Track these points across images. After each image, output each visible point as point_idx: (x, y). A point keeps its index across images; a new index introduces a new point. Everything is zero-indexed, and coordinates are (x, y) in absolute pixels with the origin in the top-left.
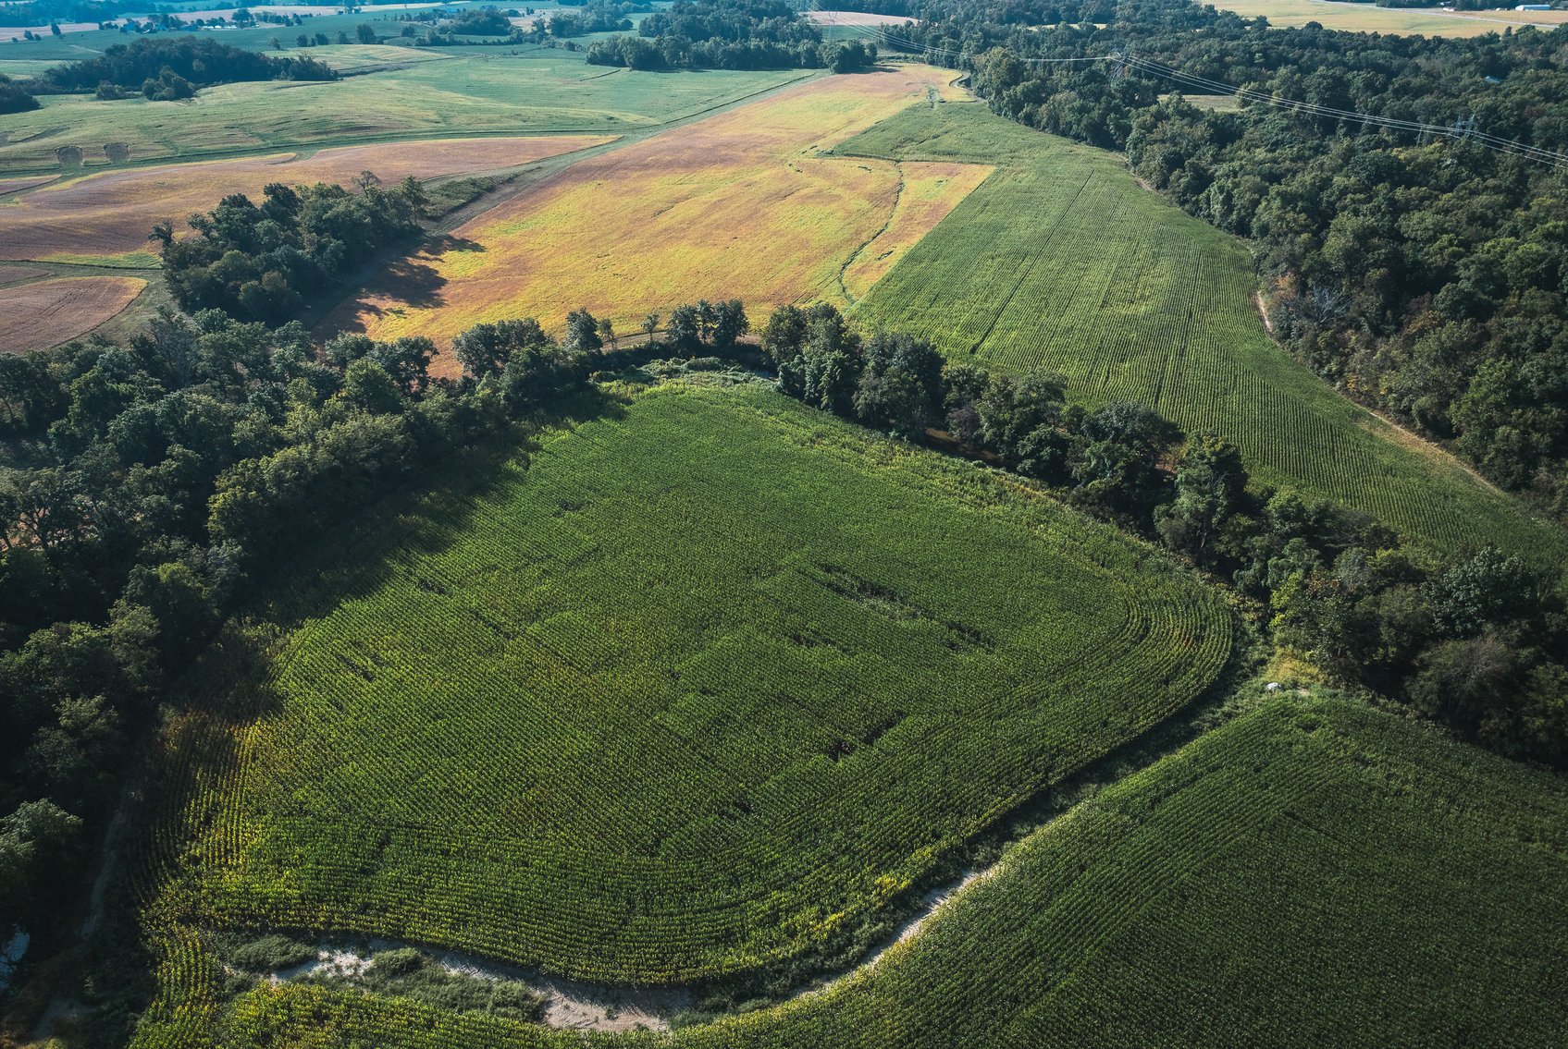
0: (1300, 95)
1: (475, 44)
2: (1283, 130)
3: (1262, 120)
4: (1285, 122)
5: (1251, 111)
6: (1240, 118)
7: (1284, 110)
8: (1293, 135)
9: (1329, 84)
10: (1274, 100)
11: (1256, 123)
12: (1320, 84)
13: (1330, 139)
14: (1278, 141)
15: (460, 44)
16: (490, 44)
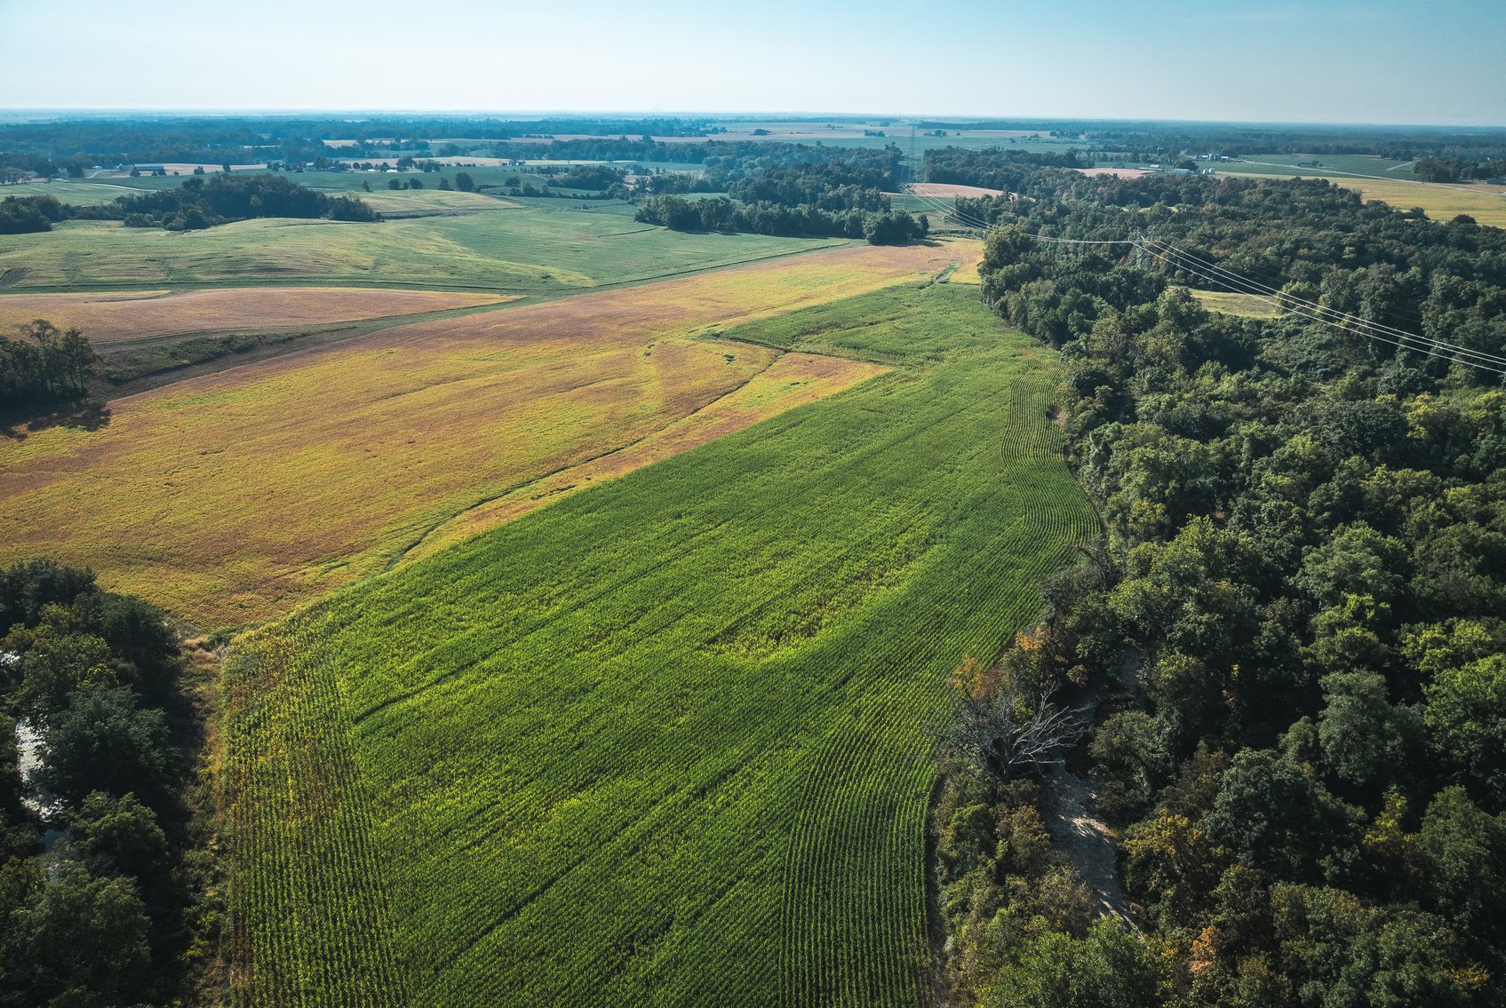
0: (1352, 305)
1: (565, 197)
2: (1320, 347)
3: (1297, 332)
4: (1327, 337)
5: (1288, 319)
6: (1269, 327)
7: (1332, 320)
8: (1333, 356)
9: (1386, 290)
10: (1321, 308)
11: (1289, 335)
12: (1375, 289)
13: (1388, 365)
14: (1308, 362)
15: (551, 196)
16: (579, 198)
